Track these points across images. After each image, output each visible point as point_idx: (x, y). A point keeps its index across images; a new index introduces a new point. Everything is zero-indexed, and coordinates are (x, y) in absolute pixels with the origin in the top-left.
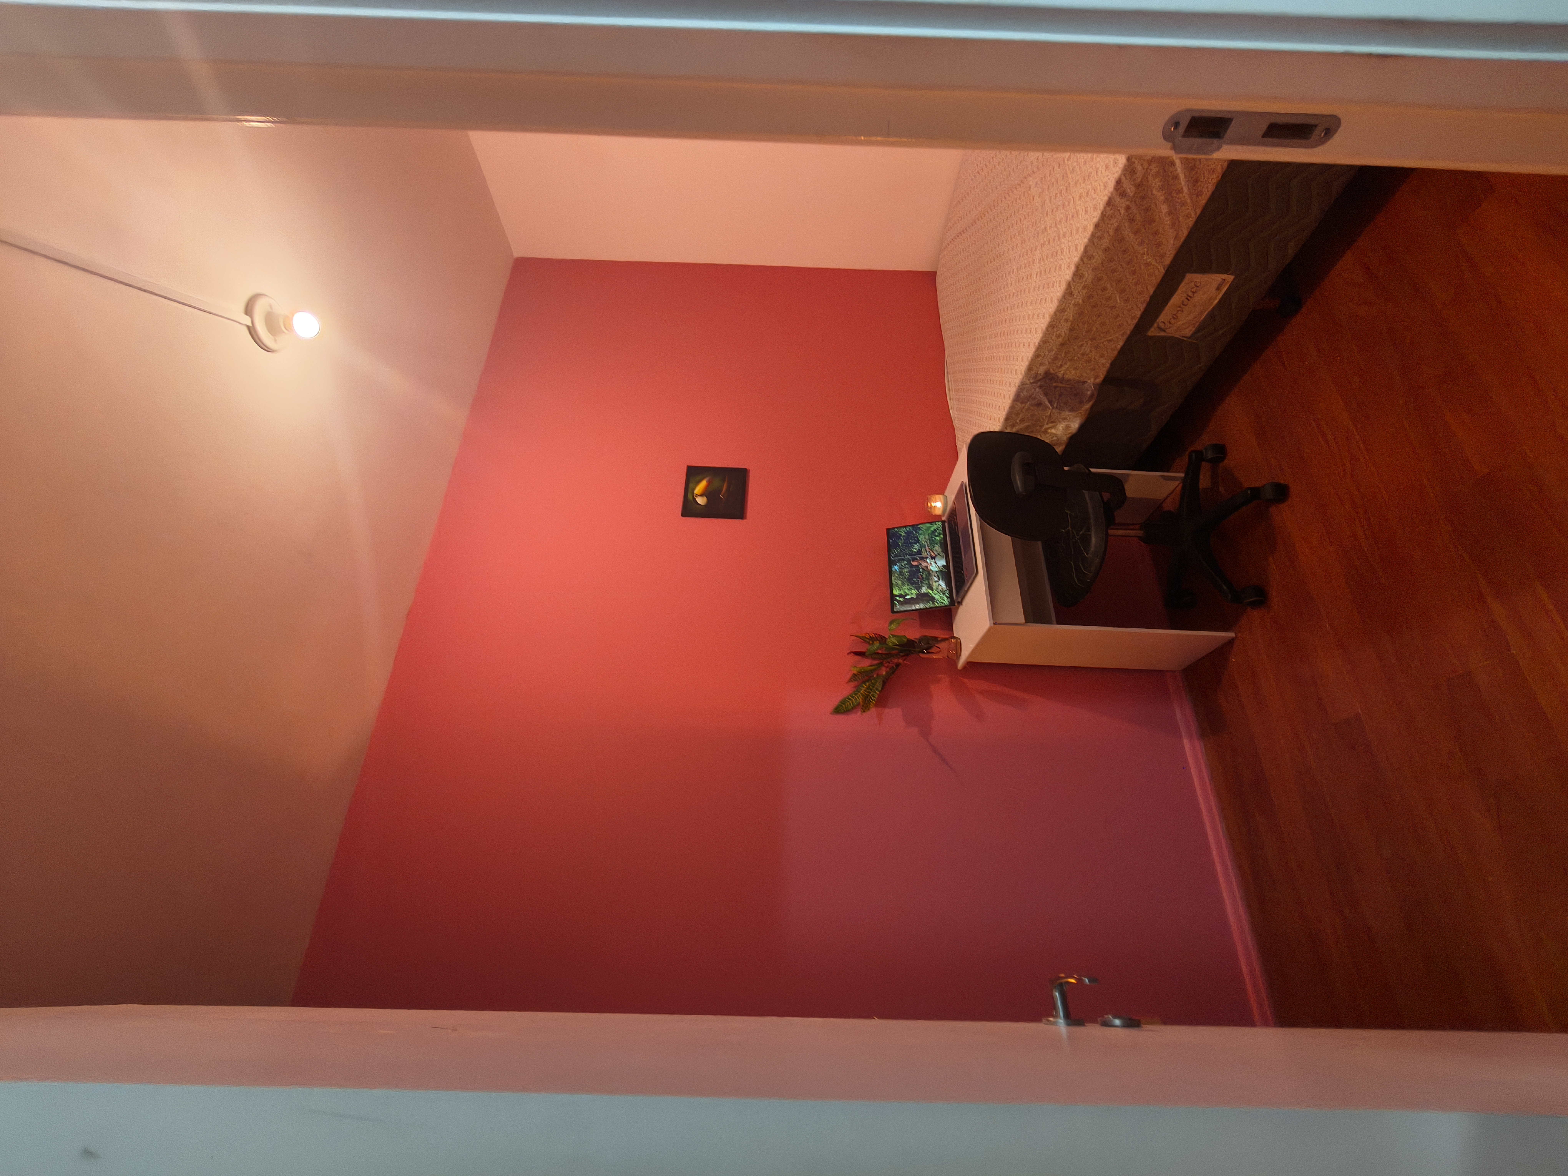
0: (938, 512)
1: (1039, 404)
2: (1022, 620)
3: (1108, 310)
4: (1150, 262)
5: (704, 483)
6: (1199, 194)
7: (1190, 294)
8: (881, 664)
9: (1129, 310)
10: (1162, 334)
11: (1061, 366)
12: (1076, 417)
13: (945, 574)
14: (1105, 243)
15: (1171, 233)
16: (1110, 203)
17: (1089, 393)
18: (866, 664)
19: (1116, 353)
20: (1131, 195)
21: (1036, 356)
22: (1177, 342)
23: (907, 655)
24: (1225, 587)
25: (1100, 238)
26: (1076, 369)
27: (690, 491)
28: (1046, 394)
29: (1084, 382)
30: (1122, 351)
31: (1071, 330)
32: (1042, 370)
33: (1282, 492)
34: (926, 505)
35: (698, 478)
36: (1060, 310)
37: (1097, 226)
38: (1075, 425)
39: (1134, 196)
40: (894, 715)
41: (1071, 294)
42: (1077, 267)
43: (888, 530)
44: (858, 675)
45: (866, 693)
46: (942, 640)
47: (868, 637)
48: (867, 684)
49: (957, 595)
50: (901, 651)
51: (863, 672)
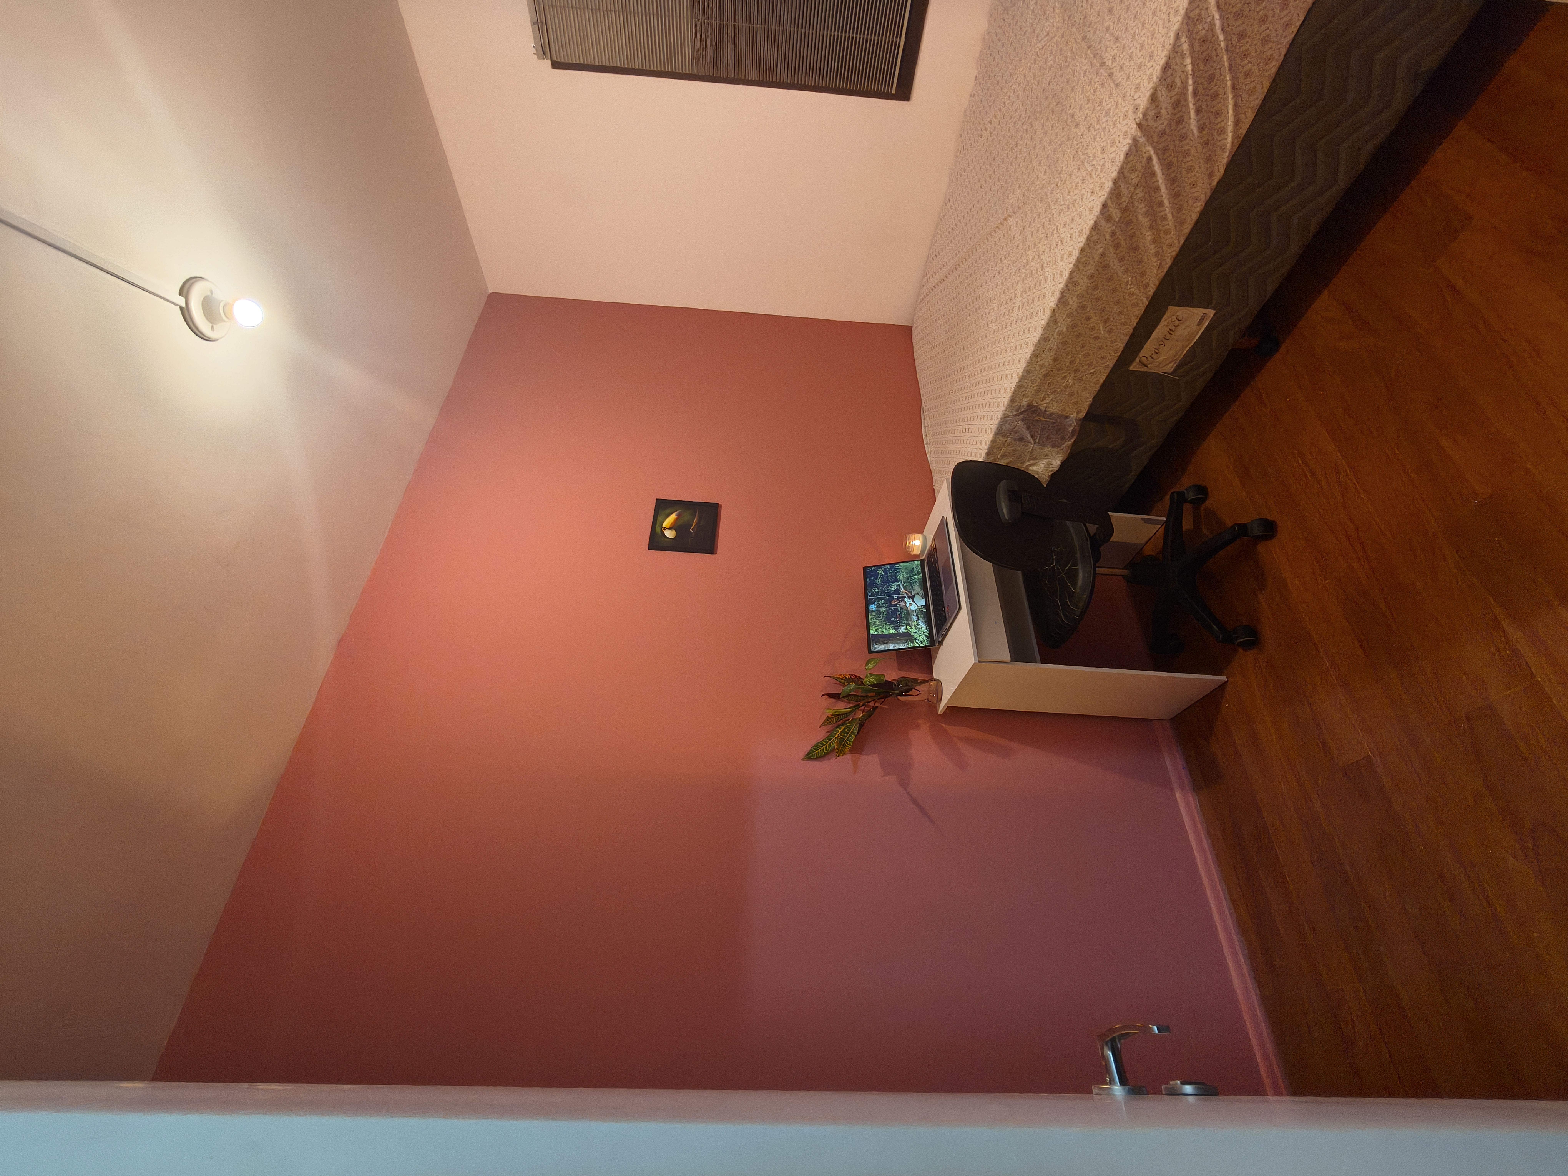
0: (916, 551)
1: (1021, 439)
2: (1008, 658)
3: (1092, 341)
4: (1133, 292)
5: (673, 517)
6: (1182, 223)
7: (1173, 328)
8: (856, 707)
9: (1113, 342)
10: (1144, 369)
11: (1044, 399)
12: (1058, 453)
13: (925, 613)
14: (1090, 269)
15: (1154, 262)
16: (1095, 227)
17: (1071, 428)
18: (841, 706)
19: (1098, 386)
20: (1117, 220)
21: (1019, 386)
22: (1160, 379)
23: (885, 697)
24: (1214, 626)
25: (1086, 264)
26: (1058, 402)
27: (658, 524)
28: (1028, 428)
29: (1067, 417)
30: (1103, 386)
31: (1055, 360)
32: (1025, 402)
33: (1269, 529)
34: (904, 543)
35: (668, 511)
36: (1044, 339)
37: (1082, 251)
38: (1057, 462)
39: (1119, 221)
40: (870, 762)
41: (1055, 322)
42: (1062, 293)
43: (865, 569)
44: (833, 718)
45: (841, 738)
46: (921, 682)
47: (844, 678)
48: (843, 728)
49: (938, 634)
50: (878, 693)
51: (838, 715)
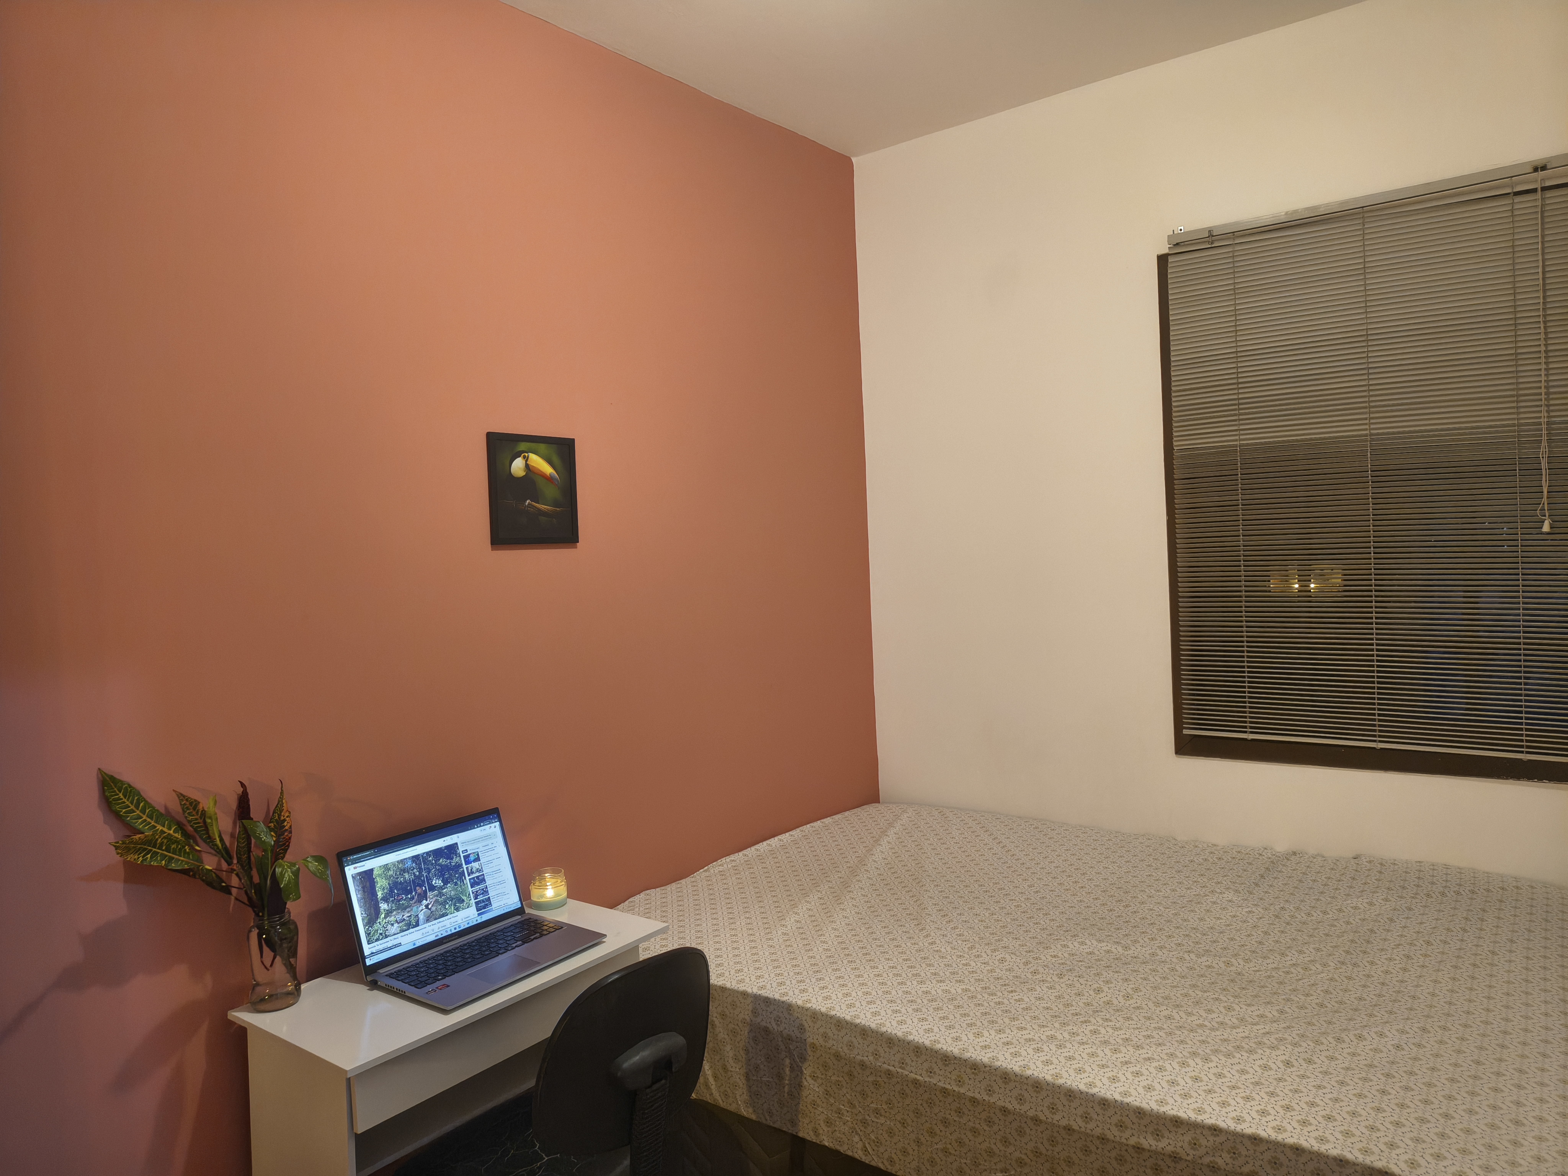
0: (536, 895)
2: (360, 1129)
5: (548, 469)
8: (225, 854)
23: (251, 904)
27: (533, 446)
35: (556, 459)
44: (197, 813)
45: (157, 840)
46: (291, 965)
47: (282, 818)
48: (178, 836)
49: (390, 976)
50: (259, 888)
51: (205, 822)
